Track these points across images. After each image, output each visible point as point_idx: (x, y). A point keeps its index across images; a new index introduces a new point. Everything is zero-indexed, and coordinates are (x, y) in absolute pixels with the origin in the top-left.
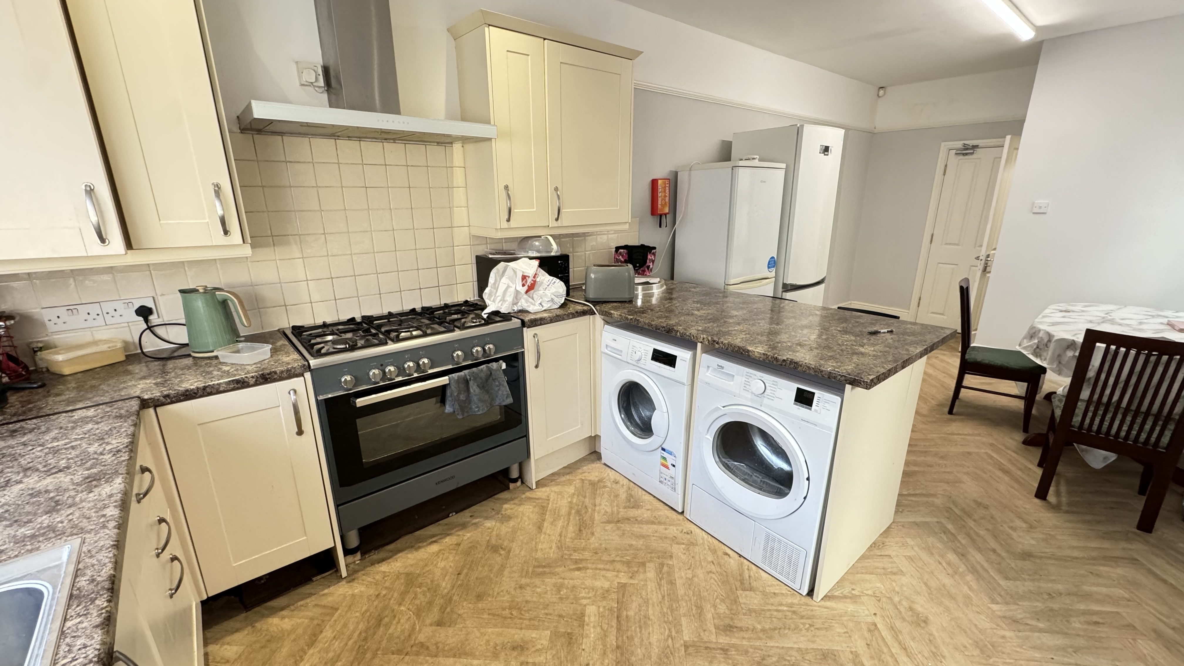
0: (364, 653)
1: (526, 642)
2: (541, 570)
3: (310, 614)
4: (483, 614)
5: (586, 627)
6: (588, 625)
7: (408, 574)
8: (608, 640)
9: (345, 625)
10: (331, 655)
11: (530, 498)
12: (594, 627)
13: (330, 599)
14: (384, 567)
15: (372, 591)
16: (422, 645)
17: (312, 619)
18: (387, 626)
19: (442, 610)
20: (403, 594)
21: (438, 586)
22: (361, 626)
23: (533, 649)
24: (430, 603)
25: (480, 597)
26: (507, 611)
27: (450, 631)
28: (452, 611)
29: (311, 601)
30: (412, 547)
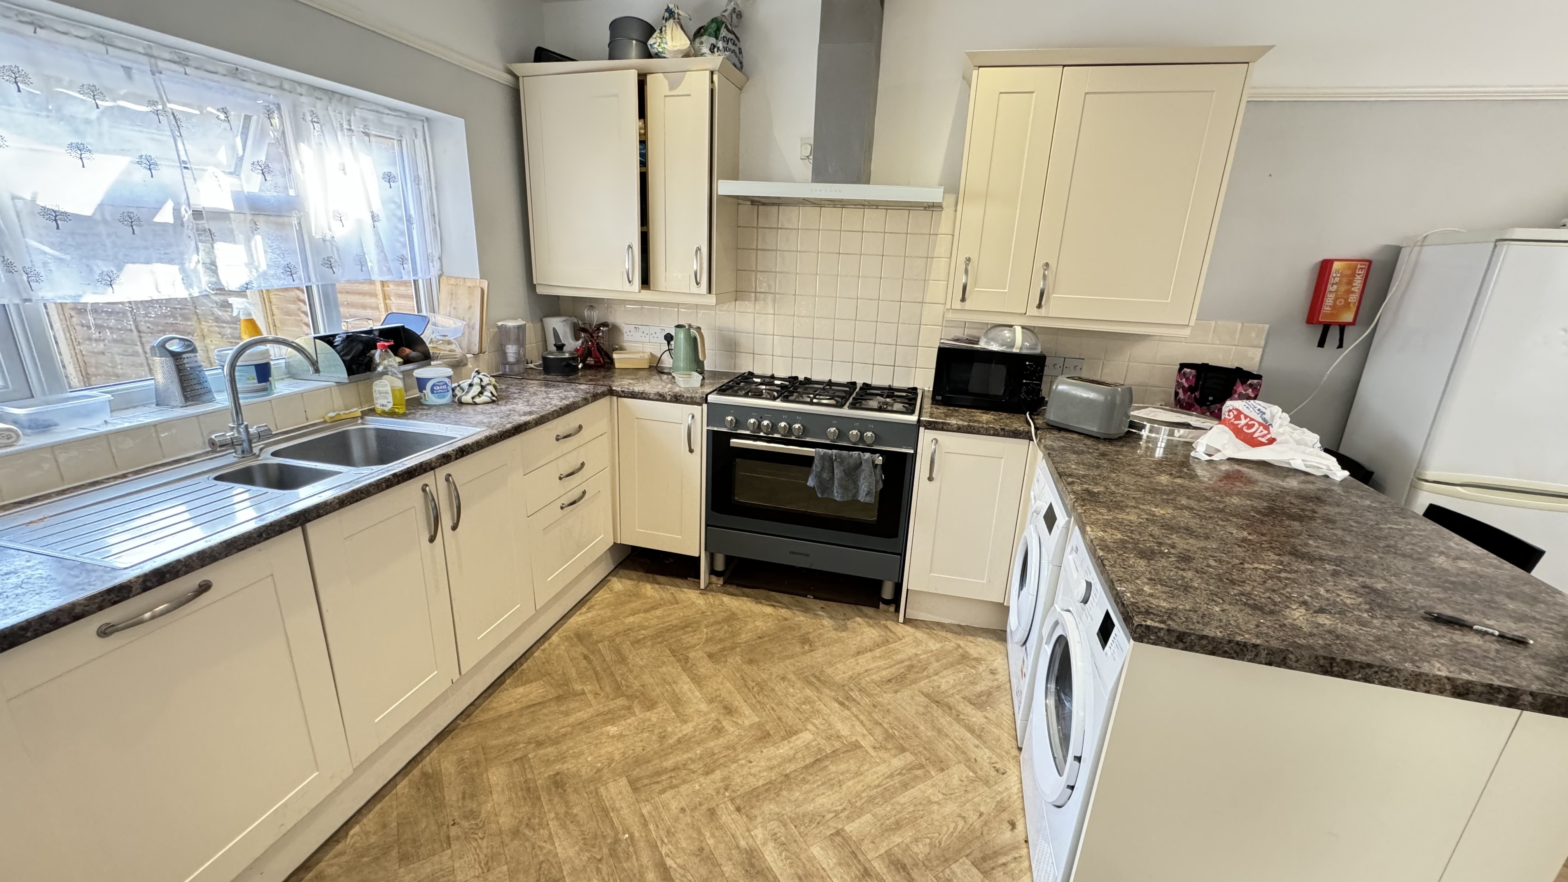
0: (658, 637)
1: (736, 711)
2: (814, 680)
3: (664, 595)
4: (738, 672)
5: (786, 742)
6: (789, 742)
7: (733, 614)
8: (787, 765)
9: (669, 615)
10: (646, 624)
11: (887, 627)
12: (791, 748)
13: (682, 595)
14: (726, 599)
15: (704, 608)
16: (687, 659)
17: (662, 599)
18: (686, 633)
19: (724, 649)
20: (717, 623)
21: (739, 634)
22: (675, 622)
23: (734, 720)
24: (721, 640)
25: (751, 662)
26: (754, 684)
27: (710, 665)
28: (725, 656)
29: (673, 589)
30: (757, 600)
